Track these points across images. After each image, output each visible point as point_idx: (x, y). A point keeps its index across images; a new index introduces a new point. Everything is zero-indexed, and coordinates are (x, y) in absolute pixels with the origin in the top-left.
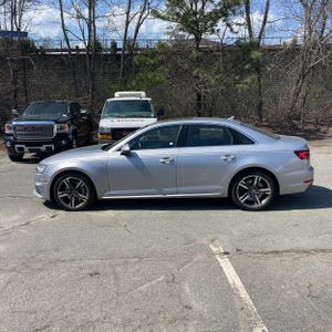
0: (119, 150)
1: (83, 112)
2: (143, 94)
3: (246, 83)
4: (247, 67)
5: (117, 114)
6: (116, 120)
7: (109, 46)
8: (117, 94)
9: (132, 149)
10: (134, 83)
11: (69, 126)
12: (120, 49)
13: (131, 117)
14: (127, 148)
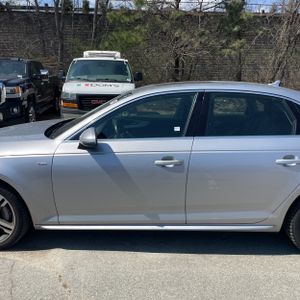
0: (76, 138)
1: (44, 73)
2: (118, 54)
3: (233, 48)
4: (236, 29)
5: (85, 77)
6: (83, 84)
7: (81, 5)
8: (86, 53)
9: (99, 136)
10: (107, 44)
11: (24, 90)
12: (92, 10)
13: (102, 81)
14: (91, 137)
